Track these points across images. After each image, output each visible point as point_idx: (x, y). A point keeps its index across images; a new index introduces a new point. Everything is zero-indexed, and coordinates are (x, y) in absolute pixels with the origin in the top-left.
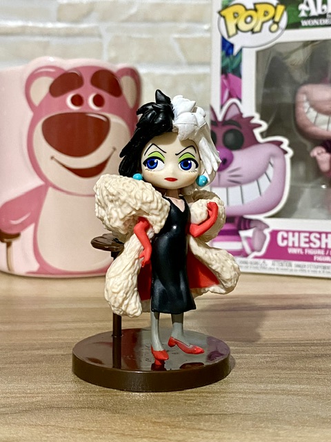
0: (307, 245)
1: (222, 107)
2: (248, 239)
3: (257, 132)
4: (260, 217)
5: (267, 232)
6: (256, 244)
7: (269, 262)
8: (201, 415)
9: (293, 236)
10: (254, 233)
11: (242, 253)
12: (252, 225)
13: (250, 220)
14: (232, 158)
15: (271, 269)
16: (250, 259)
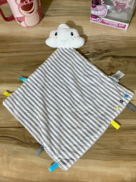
2: (98, 19)
3: (102, 3)
4: (101, 17)
5: (102, 19)
6: (99, 20)
7: (102, 23)
11: (97, 21)
12: (99, 17)
14: (96, 6)
16: (98, 22)
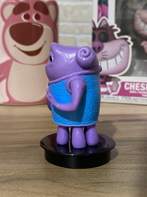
0: (139, 90)
1: (98, 21)
2: (110, 86)
3: (115, 33)
4: (116, 76)
5: (119, 83)
6: (114, 89)
7: (120, 98)
8: (99, 183)
9: (132, 84)
10: (113, 83)
11: (107, 93)
12: (112, 79)
13: (111, 77)
15: (121, 101)
16: (111, 96)
